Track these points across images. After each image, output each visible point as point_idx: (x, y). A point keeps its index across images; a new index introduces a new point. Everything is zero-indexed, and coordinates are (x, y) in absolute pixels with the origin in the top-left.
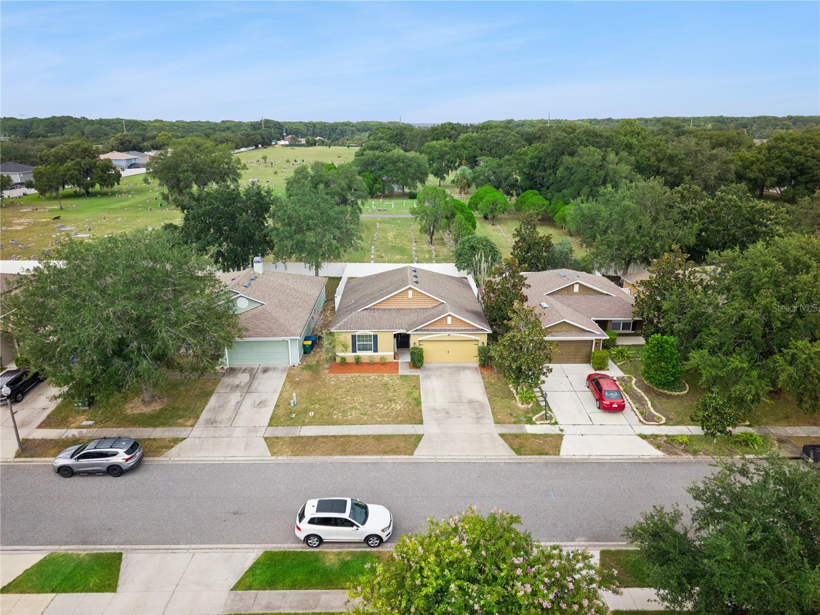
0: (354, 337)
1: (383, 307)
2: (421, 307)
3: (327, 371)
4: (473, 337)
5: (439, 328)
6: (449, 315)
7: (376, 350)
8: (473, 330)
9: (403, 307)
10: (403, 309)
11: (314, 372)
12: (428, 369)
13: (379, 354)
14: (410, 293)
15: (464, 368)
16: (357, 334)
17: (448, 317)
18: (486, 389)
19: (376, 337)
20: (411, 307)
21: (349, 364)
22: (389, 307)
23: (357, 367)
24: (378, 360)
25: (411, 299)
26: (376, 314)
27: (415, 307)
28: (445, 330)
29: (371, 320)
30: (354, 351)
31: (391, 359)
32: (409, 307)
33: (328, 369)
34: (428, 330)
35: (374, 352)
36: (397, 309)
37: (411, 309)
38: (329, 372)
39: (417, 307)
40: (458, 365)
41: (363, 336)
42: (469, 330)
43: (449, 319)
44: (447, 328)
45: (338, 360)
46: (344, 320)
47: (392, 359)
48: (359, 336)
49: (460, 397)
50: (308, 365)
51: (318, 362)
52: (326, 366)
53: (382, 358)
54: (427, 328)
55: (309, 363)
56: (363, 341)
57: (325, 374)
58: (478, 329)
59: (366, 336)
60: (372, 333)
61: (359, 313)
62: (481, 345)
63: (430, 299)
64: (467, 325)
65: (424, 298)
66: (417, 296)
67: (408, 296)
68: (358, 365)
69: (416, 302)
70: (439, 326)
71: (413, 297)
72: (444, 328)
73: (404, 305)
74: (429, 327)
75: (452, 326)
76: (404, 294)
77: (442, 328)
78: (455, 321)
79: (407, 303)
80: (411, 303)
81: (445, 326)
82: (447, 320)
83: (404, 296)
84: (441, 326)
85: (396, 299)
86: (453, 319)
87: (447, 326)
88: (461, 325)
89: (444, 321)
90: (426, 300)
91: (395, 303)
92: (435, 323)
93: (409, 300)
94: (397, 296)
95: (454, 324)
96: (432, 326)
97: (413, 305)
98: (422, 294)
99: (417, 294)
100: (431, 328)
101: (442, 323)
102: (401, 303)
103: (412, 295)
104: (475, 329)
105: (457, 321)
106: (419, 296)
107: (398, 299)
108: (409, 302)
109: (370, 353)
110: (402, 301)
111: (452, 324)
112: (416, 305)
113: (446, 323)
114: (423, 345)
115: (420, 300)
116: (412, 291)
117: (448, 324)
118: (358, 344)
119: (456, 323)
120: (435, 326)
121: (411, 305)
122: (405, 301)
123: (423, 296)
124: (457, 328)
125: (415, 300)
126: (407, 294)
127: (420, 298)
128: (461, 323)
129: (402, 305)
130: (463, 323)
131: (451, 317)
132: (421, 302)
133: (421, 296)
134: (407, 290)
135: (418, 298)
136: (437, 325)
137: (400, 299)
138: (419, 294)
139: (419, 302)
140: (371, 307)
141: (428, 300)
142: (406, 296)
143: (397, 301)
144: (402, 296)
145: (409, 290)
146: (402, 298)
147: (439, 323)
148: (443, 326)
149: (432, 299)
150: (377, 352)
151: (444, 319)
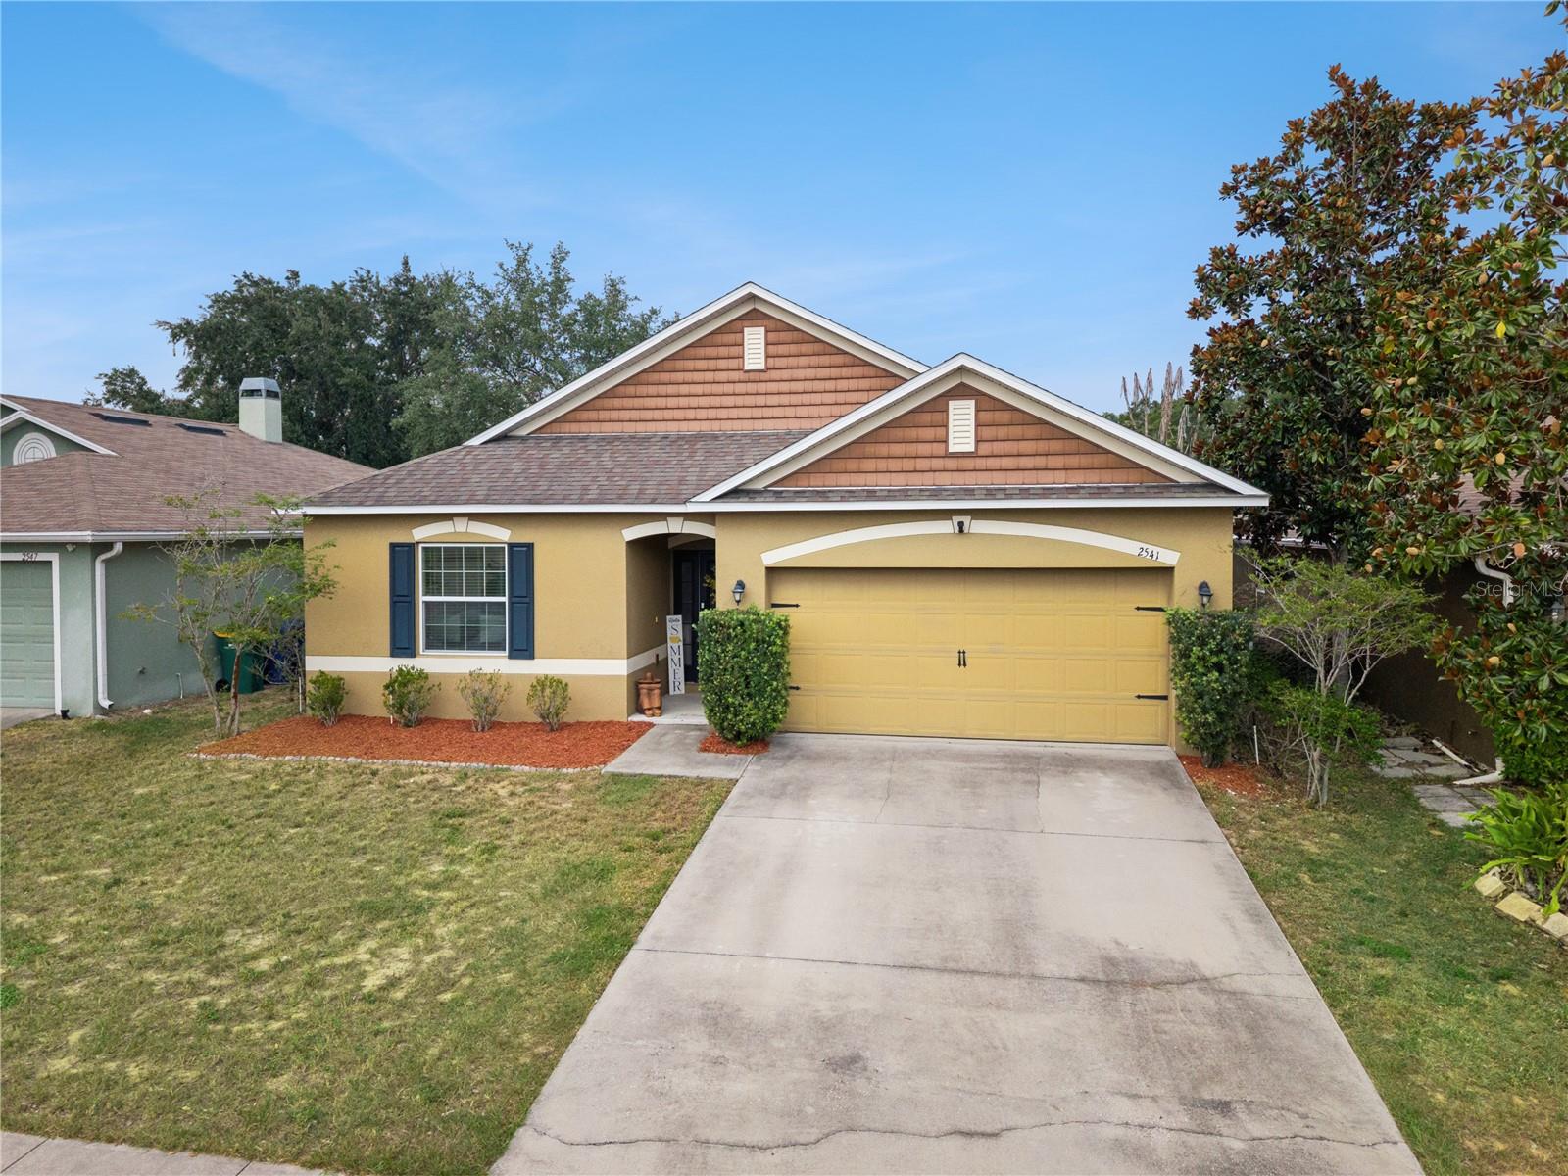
0: (402, 555)
1: (608, 429)
2: (816, 424)
5: (898, 482)
6: (963, 391)
7: (523, 647)
8: (1127, 492)
9: (714, 428)
10: (716, 437)
13: (538, 667)
14: (755, 339)
16: (420, 534)
17: (954, 404)
18: (1264, 887)
19: (523, 555)
20: (760, 427)
22: (643, 430)
25: (755, 377)
27: (782, 426)
30: (402, 646)
32: (748, 427)
34: (823, 496)
35: (510, 657)
37: (761, 437)
39: (794, 425)
41: (452, 555)
42: (1097, 492)
43: (962, 416)
44: (945, 480)
47: (615, 707)
48: (430, 552)
49: (1014, 933)
56: (454, 584)
58: (1168, 487)
59: (473, 555)
60: (501, 535)
62: (1185, 601)
63: (867, 374)
64: (1085, 460)
65: (834, 372)
66: (792, 361)
67: (743, 357)
68: (407, 726)
69: (785, 399)
70: (894, 464)
71: (768, 369)
72: (927, 481)
73: (723, 413)
74: (831, 479)
75: (980, 463)
76: (723, 351)
77: (917, 481)
78: (1002, 432)
79: (739, 400)
80: (761, 400)
81: (937, 463)
82: (946, 426)
83: (722, 364)
84: (908, 464)
85: (679, 377)
86: (986, 416)
87: (951, 463)
88: (1040, 461)
89: (929, 433)
90: (842, 385)
91: (672, 402)
92: (870, 449)
93: (751, 387)
94: (680, 364)
95: (998, 447)
96: (852, 465)
97: (768, 412)
98: (817, 347)
99: (793, 349)
100: (844, 482)
101: (912, 449)
102: (704, 401)
103: (768, 356)
104: (1147, 487)
105: (1017, 431)
106: (803, 361)
107: (688, 377)
108: (749, 400)
109: (495, 663)
110: (708, 389)
111: (980, 453)
112: (790, 412)
113: (938, 449)
114: (797, 606)
115: (808, 386)
116: (767, 332)
117: (951, 449)
118: (427, 603)
119: (1010, 447)
120: (870, 464)
121: (757, 412)
122: (729, 388)
123: (825, 360)
124: (1014, 481)
125: (785, 387)
126: (734, 351)
127: (810, 373)
128: (1042, 446)
129: (712, 413)
130: (1055, 446)
131: (972, 403)
132: (817, 398)
133: (814, 360)
134: (738, 324)
135: (800, 374)
136: (882, 464)
137: (698, 377)
138: (804, 348)
139: (806, 398)
140: (543, 431)
141: (853, 384)
142: (733, 364)
143: (684, 389)
144: (712, 364)
145: (745, 323)
146: (709, 376)
147: (898, 449)
148: (922, 464)
149: (880, 373)
150: (532, 657)
151: (926, 418)
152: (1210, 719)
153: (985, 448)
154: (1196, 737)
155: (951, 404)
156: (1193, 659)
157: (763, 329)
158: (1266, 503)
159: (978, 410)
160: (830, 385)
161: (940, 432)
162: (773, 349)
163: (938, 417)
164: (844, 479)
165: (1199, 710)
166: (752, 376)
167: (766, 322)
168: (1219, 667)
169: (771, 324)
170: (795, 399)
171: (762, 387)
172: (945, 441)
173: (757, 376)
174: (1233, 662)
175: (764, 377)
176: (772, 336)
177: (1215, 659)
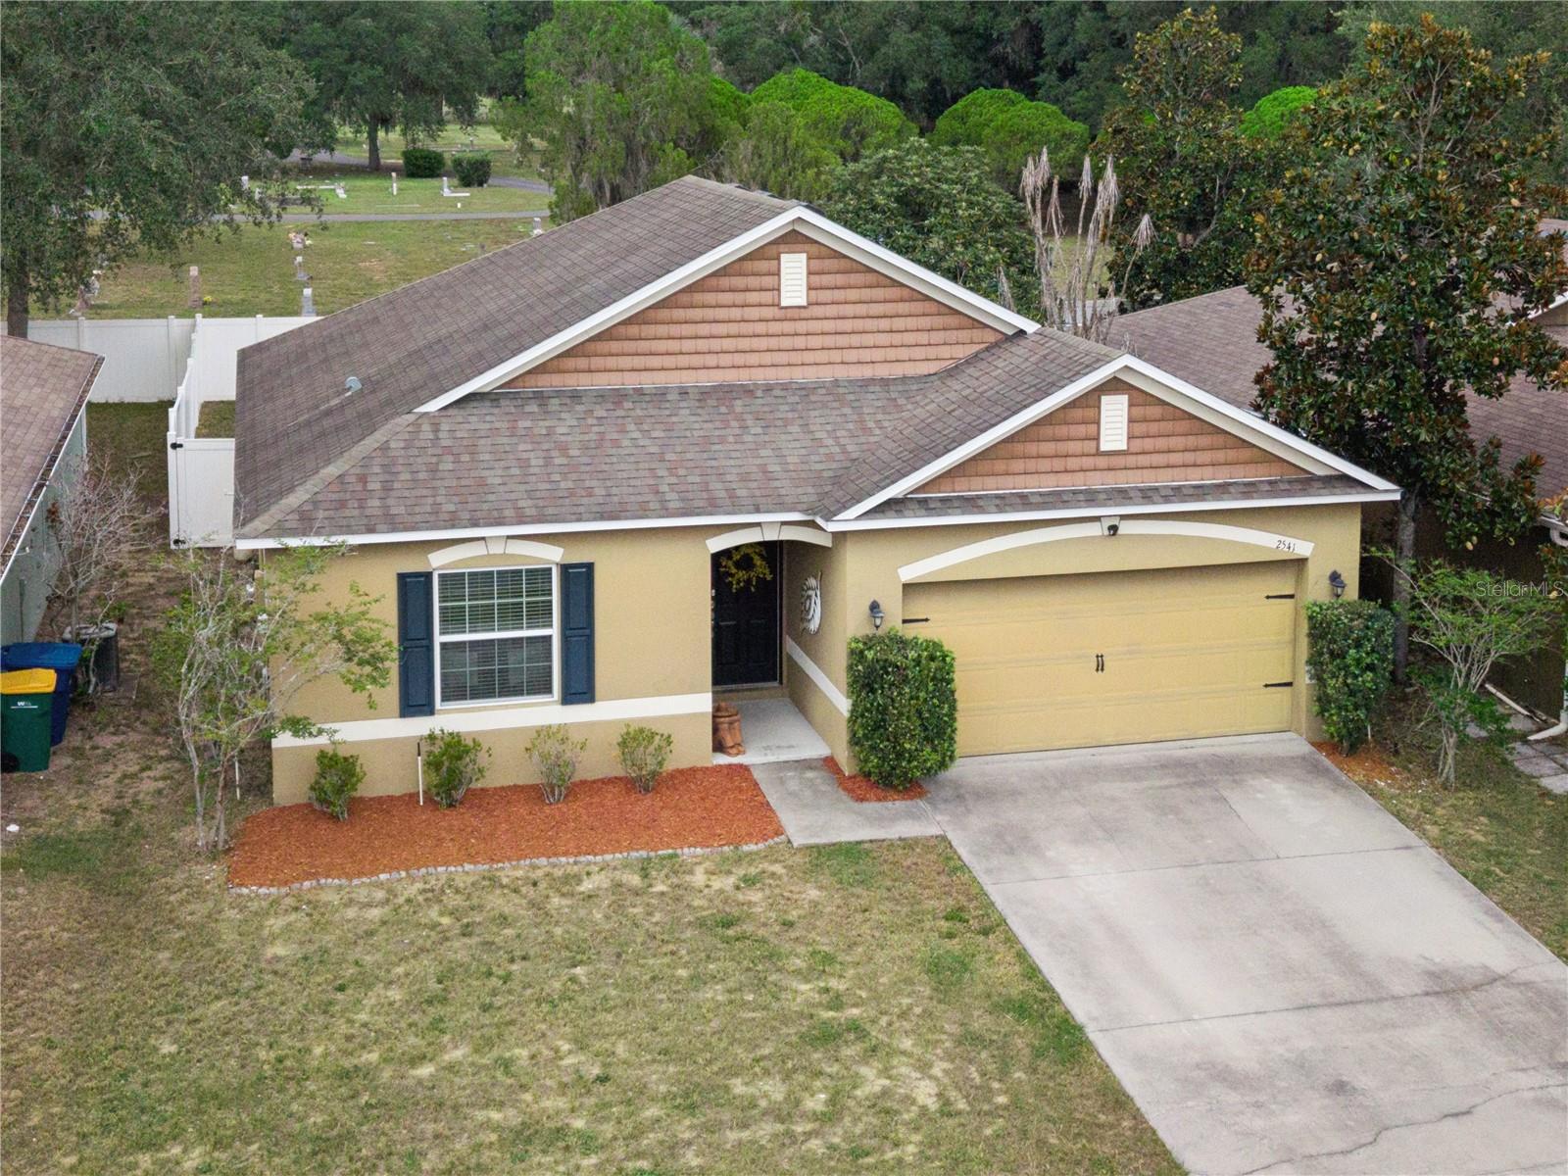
0: (412, 590)
1: (603, 380)
2: (867, 372)
3: (211, 873)
4: (1264, 541)
5: (1048, 484)
6: (1114, 385)
7: (580, 689)
8: (1274, 488)
9: (742, 377)
10: (748, 391)
11: (98, 886)
12: (987, 794)
13: (607, 711)
14: (794, 268)
15: (1232, 768)
16: (435, 560)
17: (1106, 400)
19: (579, 581)
20: (799, 375)
21: (385, 805)
22: (648, 381)
23: (454, 819)
24: (600, 762)
25: (794, 314)
26: (565, 425)
27: (827, 374)
28: (1091, 498)
29: (536, 461)
30: (417, 702)
31: (694, 750)
32: (784, 375)
33: (214, 854)
34: (971, 504)
35: (564, 702)
36: (705, 394)
37: (806, 391)
38: (235, 876)
39: (841, 373)
40: (1176, 751)
41: (480, 582)
42: (1250, 490)
43: (1115, 412)
44: (1097, 482)
45: (289, 785)
46: (332, 471)
47: (699, 749)
48: (452, 581)
50: (41, 843)
51: (118, 816)
52: (201, 834)
53: (634, 739)
54: (964, 488)
55: (50, 825)
56: (483, 618)
57: (198, 894)
58: (1307, 481)
59: (509, 580)
60: (552, 555)
61: (434, 420)
62: (1318, 593)
63: (927, 311)
64: (1231, 454)
65: (889, 308)
66: (839, 295)
67: (779, 290)
68: (451, 806)
69: (829, 341)
70: (1044, 465)
71: (810, 304)
72: (1078, 482)
73: (753, 359)
74: (977, 482)
75: (1131, 460)
76: (753, 281)
77: (1067, 483)
78: (1154, 428)
79: (773, 343)
80: (800, 342)
81: (1088, 462)
82: (1098, 423)
83: (753, 297)
84: (1058, 464)
85: (697, 314)
86: (1138, 411)
87: (1102, 462)
88: (1189, 457)
89: (1081, 430)
90: (899, 324)
91: (688, 345)
92: (1019, 448)
93: (788, 327)
94: (698, 297)
95: (1148, 444)
96: (1000, 466)
97: (809, 357)
98: (870, 278)
99: (840, 279)
100: (991, 487)
101: (1063, 447)
102: (728, 344)
103: (810, 288)
104: (1290, 482)
105: (1167, 426)
106: (853, 294)
107: (710, 313)
108: (786, 342)
109: (543, 712)
110: (733, 328)
111: (1132, 450)
112: (836, 356)
113: (1090, 446)
114: (927, 620)
115: (859, 324)
116: (809, 258)
117: (1104, 447)
118: (444, 646)
119: (1161, 443)
120: (1018, 465)
121: (796, 358)
122: (761, 328)
123: (879, 293)
124: (1165, 479)
125: (829, 326)
126: (768, 281)
127: (862, 309)
128: (1191, 441)
129: (739, 359)
130: (1204, 441)
131: (1125, 398)
132: (869, 340)
133: (866, 294)
134: (774, 249)
135: (849, 310)
136: (1031, 465)
137: (721, 314)
138: (854, 279)
139: (855, 340)
140: (516, 384)
141: (911, 323)
142: (767, 297)
143: (704, 329)
144: (739, 298)
145: (782, 247)
146: (736, 313)
147: (1047, 448)
148: (1072, 463)
149: (943, 310)
150: (591, 699)
151: (1078, 413)
152: (1362, 716)
153: (1138, 445)
154: (1344, 731)
155: (1104, 399)
156: (1349, 660)
157: (804, 256)
158: (1397, 497)
159: (1131, 405)
160: (884, 324)
161: (1092, 428)
162: (816, 279)
163: (1090, 413)
164: (990, 481)
165: (1351, 707)
166: (790, 313)
167: (807, 247)
168: (1371, 668)
169: (814, 249)
170: (842, 340)
171: (801, 326)
172: (1097, 439)
173: (795, 313)
174: (1383, 660)
175: (804, 313)
176: (816, 264)
177: (1368, 661)
